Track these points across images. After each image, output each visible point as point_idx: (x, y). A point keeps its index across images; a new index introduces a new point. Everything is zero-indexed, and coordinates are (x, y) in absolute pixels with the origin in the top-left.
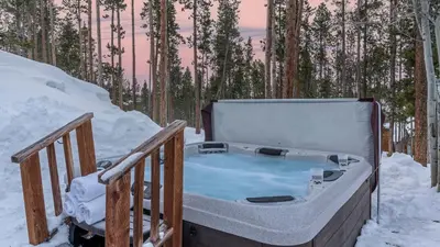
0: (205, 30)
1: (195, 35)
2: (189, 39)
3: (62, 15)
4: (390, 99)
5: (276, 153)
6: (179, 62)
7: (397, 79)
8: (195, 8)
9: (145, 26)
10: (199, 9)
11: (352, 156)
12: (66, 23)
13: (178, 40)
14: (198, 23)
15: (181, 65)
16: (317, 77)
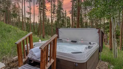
0: (54, 8)
1: (51, 9)
2: (50, 10)
3: (13, 3)
4: (103, 28)
5: (75, 42)
6: (46, 16)
7: (105, 22)
8: (51, 2)
9: (37, 6)
10: (52, 2)
11: (94, 43)
12: (14, 5)
13: (46, 10)
14: (52, 6)
15: (47, 17)
16: (84, 21)
